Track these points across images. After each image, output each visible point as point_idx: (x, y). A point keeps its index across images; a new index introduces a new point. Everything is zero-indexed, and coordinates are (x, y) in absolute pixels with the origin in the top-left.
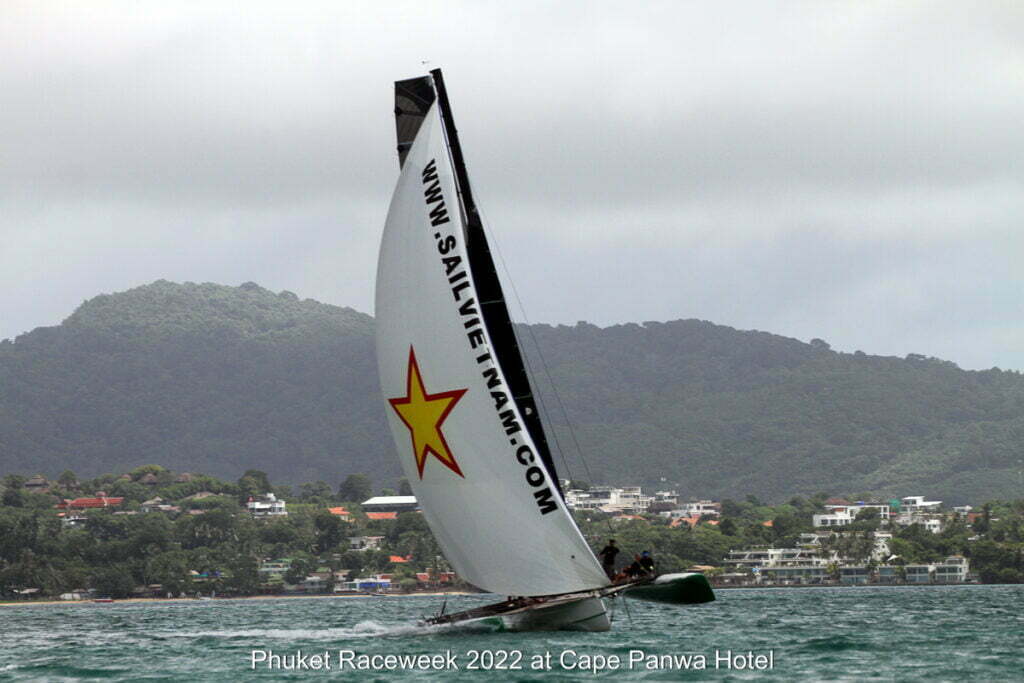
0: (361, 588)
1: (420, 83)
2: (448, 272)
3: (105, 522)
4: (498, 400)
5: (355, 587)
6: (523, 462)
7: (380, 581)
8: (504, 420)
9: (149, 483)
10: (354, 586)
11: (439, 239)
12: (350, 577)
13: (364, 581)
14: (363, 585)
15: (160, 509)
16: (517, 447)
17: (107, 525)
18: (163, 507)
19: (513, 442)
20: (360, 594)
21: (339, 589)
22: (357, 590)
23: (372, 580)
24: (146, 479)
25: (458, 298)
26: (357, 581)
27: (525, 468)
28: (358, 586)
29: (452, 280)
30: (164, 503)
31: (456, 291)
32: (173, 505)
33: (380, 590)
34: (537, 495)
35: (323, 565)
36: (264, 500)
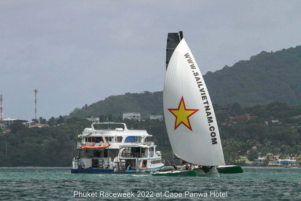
0: (281, 163)
1: (176, 34)
2: (197, 81)
4: (208, 114)
6: (211, 130)
8: (208, 119)
10: (278, 162)
11: (194, 72)
13: (283, 160)
16: (210, 126)
19: (210, 125)
20: (280, 166)
21: (271, 164)
23: (287, 160)
25: (199, 87)
26: (280, 160)
27: (211, 132)
29: (198, 83)
31: (199, 86)
33: (290, 165)
34: (212, 139)
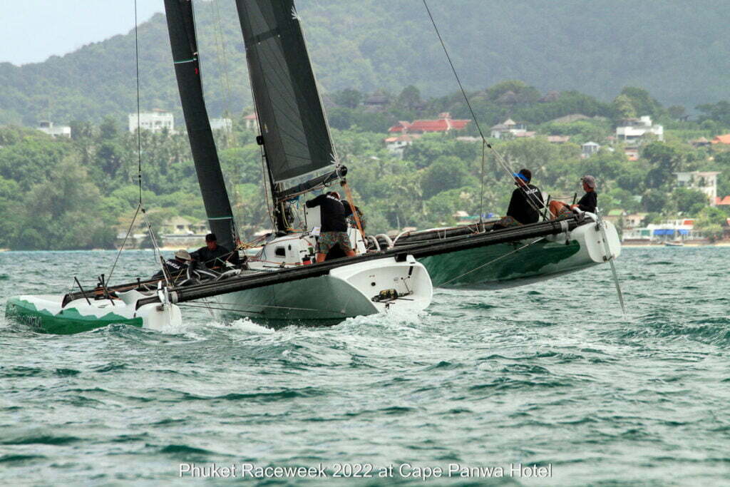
0: (655, 235)
3: (427, 150)
5: (649, 235)
7: (677, 227)
9: (507, 103)
10: (647, 233)
12: (646, 222)
13: (660, 227)
14: (657, 233)
15: (511, 135)
17: (427, 153)
18: (515, 132)
20: (654, 242)
21: (629, 237)
22: (651, 238)
23: (670, 226)
24: (504, 98)
26: (652, 227)
28: (652, 233)
30: (518, 127)
32: (528, 130)
33: (678, 239)
35: (617, 207)
36: (637, 125)
